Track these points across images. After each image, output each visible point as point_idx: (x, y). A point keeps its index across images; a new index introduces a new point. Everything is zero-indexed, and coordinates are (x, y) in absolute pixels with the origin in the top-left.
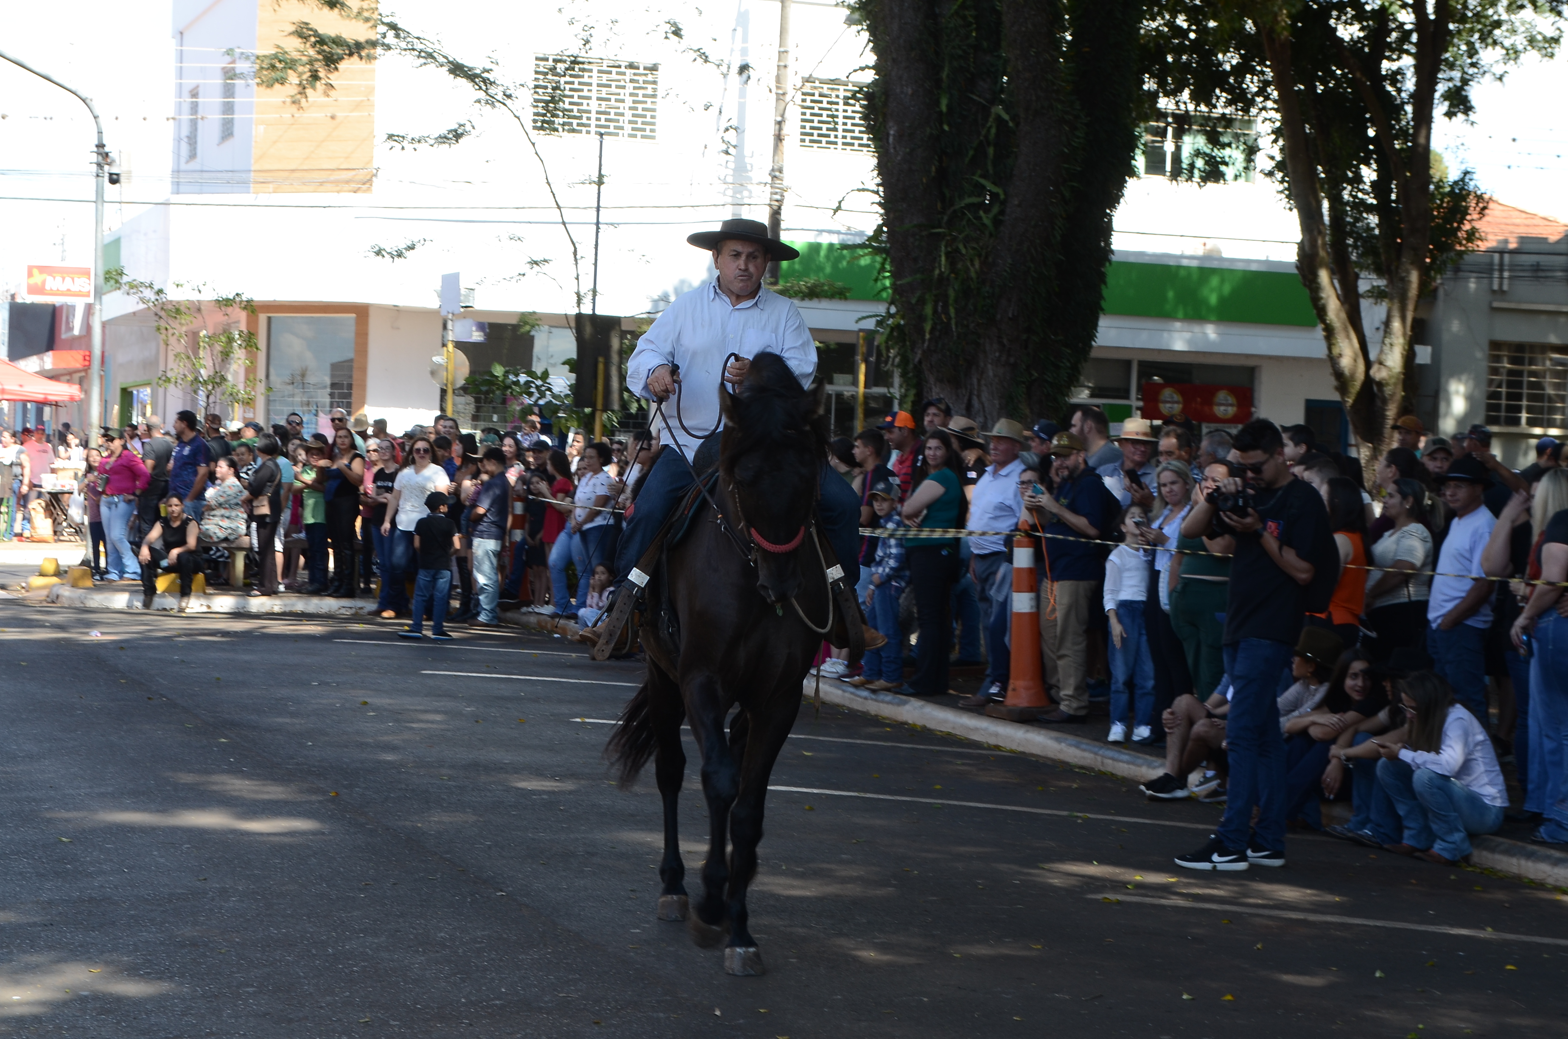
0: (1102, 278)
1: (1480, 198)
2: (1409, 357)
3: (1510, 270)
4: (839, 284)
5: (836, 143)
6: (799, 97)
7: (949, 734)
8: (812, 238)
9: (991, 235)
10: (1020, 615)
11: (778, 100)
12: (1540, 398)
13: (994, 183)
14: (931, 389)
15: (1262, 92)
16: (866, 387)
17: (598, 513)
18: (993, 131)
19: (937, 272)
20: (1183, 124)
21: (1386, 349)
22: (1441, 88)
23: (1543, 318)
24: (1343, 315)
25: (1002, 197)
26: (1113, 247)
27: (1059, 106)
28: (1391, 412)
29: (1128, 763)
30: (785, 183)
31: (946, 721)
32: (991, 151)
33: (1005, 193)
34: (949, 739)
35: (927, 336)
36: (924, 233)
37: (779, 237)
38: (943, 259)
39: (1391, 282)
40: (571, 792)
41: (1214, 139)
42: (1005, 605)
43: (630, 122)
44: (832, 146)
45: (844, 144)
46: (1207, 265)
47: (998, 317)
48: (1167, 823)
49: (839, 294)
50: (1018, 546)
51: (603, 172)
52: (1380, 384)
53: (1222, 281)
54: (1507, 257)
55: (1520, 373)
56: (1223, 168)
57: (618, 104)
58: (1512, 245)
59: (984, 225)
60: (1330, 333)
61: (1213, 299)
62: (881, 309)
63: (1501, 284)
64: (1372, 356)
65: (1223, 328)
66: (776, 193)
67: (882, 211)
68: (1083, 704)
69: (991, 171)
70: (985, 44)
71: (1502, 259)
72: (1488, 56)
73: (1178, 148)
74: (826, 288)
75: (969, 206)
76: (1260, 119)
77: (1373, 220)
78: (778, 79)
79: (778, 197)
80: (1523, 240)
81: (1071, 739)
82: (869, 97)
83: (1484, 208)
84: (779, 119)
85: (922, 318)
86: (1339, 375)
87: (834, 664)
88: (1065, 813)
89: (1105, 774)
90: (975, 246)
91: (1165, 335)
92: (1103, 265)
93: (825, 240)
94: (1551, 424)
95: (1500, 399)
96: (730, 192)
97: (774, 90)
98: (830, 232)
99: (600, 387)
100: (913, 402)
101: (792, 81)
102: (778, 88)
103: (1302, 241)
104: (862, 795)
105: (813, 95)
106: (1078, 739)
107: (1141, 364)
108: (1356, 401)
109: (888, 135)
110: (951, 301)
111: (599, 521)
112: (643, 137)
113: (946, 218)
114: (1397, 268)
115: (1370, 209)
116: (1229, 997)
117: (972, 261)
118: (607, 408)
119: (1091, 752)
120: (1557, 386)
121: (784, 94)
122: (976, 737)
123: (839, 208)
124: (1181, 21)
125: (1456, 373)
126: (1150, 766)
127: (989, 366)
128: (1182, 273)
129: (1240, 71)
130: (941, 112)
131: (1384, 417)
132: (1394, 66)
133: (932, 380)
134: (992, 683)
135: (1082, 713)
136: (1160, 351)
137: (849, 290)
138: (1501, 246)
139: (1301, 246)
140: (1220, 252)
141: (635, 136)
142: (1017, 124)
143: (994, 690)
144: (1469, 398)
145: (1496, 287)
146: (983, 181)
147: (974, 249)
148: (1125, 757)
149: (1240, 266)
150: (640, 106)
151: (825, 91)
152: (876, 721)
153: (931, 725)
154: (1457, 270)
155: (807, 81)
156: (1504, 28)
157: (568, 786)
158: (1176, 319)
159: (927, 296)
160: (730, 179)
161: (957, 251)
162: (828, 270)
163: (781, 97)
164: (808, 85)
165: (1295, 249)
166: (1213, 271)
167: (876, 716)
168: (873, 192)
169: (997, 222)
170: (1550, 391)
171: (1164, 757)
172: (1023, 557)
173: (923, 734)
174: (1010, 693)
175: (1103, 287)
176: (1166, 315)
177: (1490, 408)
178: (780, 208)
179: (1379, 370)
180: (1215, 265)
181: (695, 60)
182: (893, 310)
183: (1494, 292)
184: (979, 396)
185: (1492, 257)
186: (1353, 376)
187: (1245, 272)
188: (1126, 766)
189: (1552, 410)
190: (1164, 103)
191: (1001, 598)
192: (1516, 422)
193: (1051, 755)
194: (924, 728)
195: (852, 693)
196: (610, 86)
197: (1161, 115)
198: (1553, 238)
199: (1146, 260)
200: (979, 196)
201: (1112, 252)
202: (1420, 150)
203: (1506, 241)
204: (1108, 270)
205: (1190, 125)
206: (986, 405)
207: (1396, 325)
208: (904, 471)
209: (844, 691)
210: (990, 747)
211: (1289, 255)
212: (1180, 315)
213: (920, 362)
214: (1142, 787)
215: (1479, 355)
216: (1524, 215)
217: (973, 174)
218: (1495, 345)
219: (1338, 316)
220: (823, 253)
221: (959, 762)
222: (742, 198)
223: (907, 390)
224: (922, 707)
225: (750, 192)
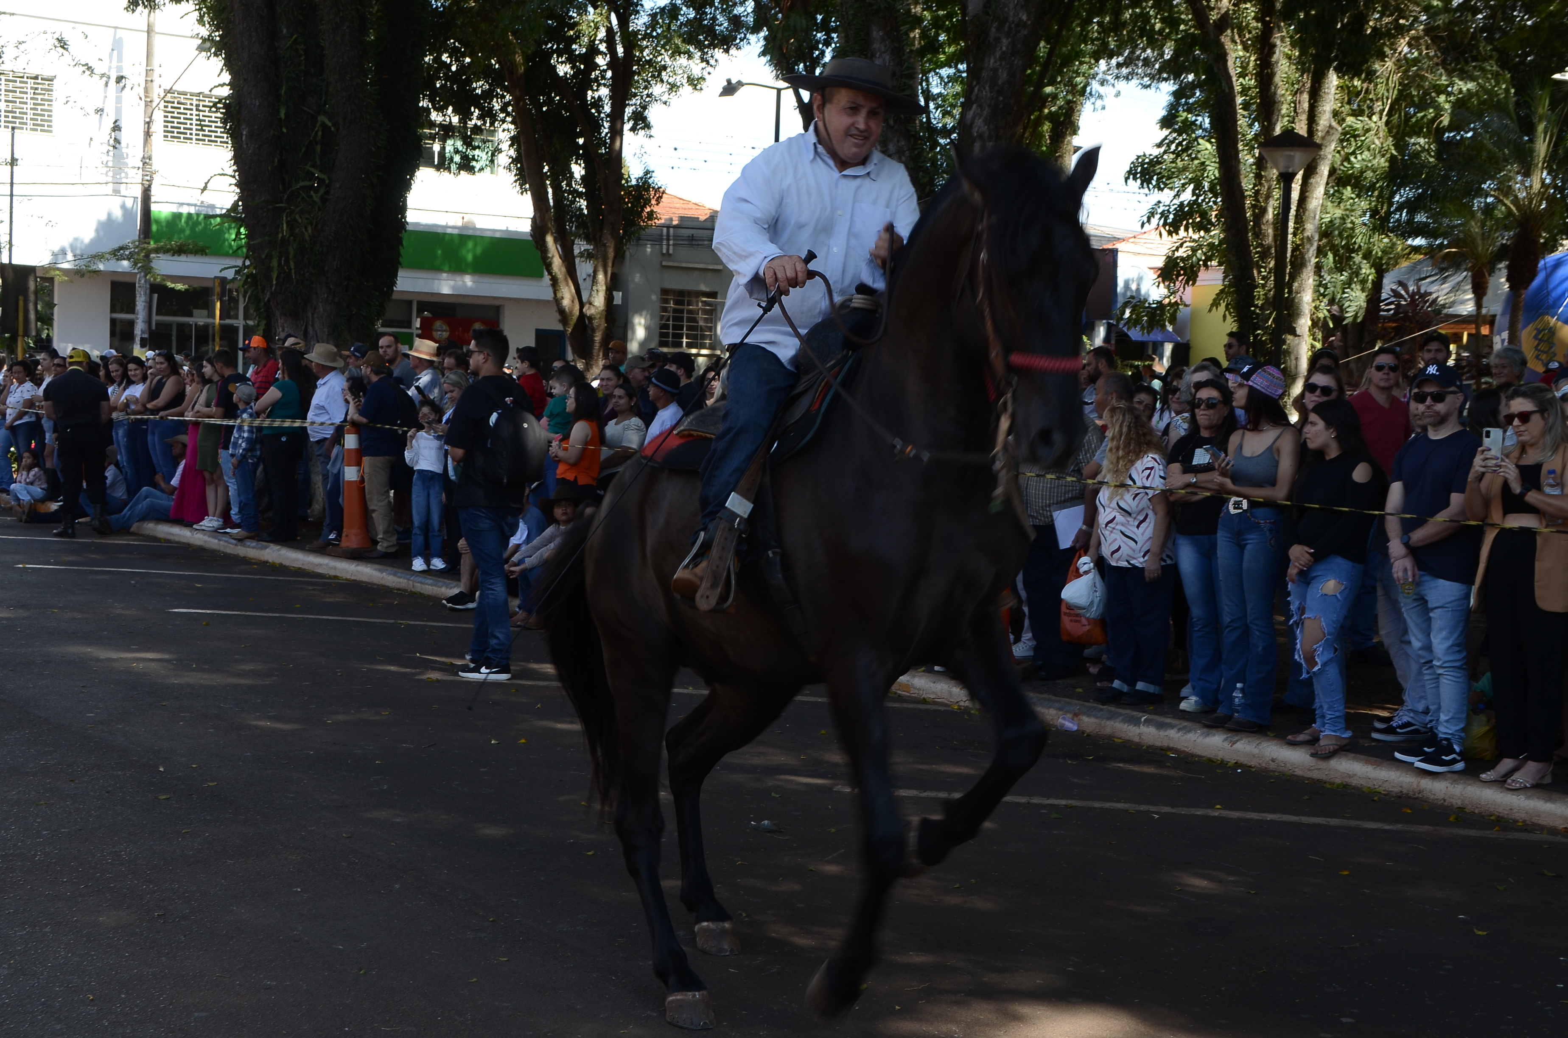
0: (400, 241)
1: (657, 190)
2: (609, 298)
3: (674, 240)
4: (201, 244)
5: (191, 139)
6: (162, 104)
7: (300, 568)
8: (174, 209)
9: (319, 209)
10: (350, 482)
11: (146, 106)
12: (695, 328)
13: (321, 171)
14: (277, 320)
15: (503, 110)
16: (220, 319)
17: (26, 413)
18: (320, 133)
19: (280, 235)
20: (447, 131)
21: (594, 293)
22: (629, 111)
23: (697, 273)
24: (564, 269)
25: (327, 181)
26: (408, 220)
27: (368, 117)
28: (598, 337)
29: (432, 585)
30: (154, 168)
31: (297, 560)
32: (318, 148)
33: (329, 179)
34: (300, 572)
35: (274, 282)
36: (270, 207)
37: (150, 207)
38: (285, 226)
39: (596, 246)
40: (23, 618)
41: (468, 142)
42: (338, 476)
43: (31, 119)
44: (188, 141)
45: (197, 140)
46: (465, 233)
47: (326, 268)
48: (464, 626)
49: (200, 251)
50: (348, 433)
51: (16, 156)
52: (590, 318)
53: (476, 245)
54: (671, 230)
55: (682, 311)
56: (474, 163)
57: (22, 106)
58: (675, 223)
59: (314, 201)
60: (555, 281)
61: (470, 257)
62: (239, 263)
63: (668, 249)
64: (585, 299)
65: (476, 278)
66: (147, 175)
67: (238, 191)
68: (391, 544)
69: (318, 163)
70: (312, 70)
71: (668, 232)
72: (657, 89)
73: (443, 149)
74: (191, 246)
75: (303, 188)
76: (501, 130)
77: (583, 203)
78: (146, 90)
79: (148, 178)
80: (682, 219)
81: (390, 569)
82: (226, 106)
83: (661, 197)
84: (148, 120)
85: (270, 269)
86: (561, 311)
87: (211, 520)
88: (392, 621)
89: (415, 593)
90: (308, 216)
91: (436, 281)
92: (401, 232)
93: (185, 210)
94: (703, 347)
95: (669, 329)
96: (111, 174)
97: (143, 98)
98: (189, 205)
99: (21, 318)
100: (264, 330)
101: (157, 93)
102: (146, 97)
103: (534, 216)
104: (243, 613)
105: (173, 103)
106: (396, 570)
107: (419, 303)
108: (573, 330)
109: (242, 135)
110: (291, 256)
111: (26, 419)
112: (41, 130)
113: (286, 196)
114: (601, 237)
115: (580, 195)
116: (523, 741)
117: (306, 228)
118: (26, 334)
119: (404, 578)
120: (706, 320)
121: (151, 102)
122: (320, 570)
123: (205, 188)
124: (445, 58)
125: (638, 311)
126: (447, 587)
127: (320, 304)
128: (447, 237)
129: (488, 95)
130: (281, 119)
131: (593, 341)
132: (596, 95)
133: (278, 314)
134: (331, 532)
135: (393, 550)
136: (432, 294)
137: (208, 248)
138: (668, 223)
139: (534, 220)
140: (474, 224)
141: (36, 130)
142: (338, 129)
143: (332, 536)
144: (647, 328)
145: (664, 251)
146: (312, 170)
147: (307, 219)
148: (430, 582)
149: (489, 234)
150: (39, 107)
151: (182, 101)
152: (245, 561)
153: (286, 563)
154: (639, 239)
155: (169, 92)
156: (668, 70)
157: (22, 613)
158: (443, 271)
159: (273, 253)
160: (110, 164)
161: (295, 220)
162: (188, 232)
163: (148, 104)
164: (169, 95)
165: (529, 222)
166: (469, 237)
167: (245, 557)
168: (231, 176)
169: (324, 200)
170: (701, 323)
171: (459, 580)
172: (351, 441)
173: (280, 569)
174: (343, 538)
175: (401, 247)
176: (436, 268)
177: (662, 335)
178: (150, 186)
179: (589, 308)
180: (470, 233)
181: (84, 72)
182: (248, 263)
183: (663, 254)
184: (313, 326)
185: (662, 230)
186: (571, 312)
187: (491, 238)
188: (430, 587)
189: (704, 337)
190: (435, 116)
191: (335, 471)
192: (680, 345)
193: (375, 581)
194: (281, 564)
195: (225, 541)
196: (15, 92)
197: (432, 124)
198: (702, 218)
199: (421, 229)
200: (310, 180)
201: (407, 223)
202: (614, 155)
203: (671, 220)
204: (404, 235)
205: (453, 132)
206: (318, 332)
207: (601, 276)
208: (259, 380)
209: (219, 540)
210: (330, 577)
211: (525, 227)
212: (446, 269)
213: (269, 301)
214: (444, 602)
215: (654, 297)
216: (682, 202)
217: (306, 165)
218: (665, 292)
219: (560, 270)
220: (183, 220)
221: (310, 588)
222: (121, 178)
223: (259, 322)
224: (278, 550)
225: (127, 174)
